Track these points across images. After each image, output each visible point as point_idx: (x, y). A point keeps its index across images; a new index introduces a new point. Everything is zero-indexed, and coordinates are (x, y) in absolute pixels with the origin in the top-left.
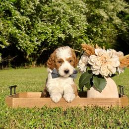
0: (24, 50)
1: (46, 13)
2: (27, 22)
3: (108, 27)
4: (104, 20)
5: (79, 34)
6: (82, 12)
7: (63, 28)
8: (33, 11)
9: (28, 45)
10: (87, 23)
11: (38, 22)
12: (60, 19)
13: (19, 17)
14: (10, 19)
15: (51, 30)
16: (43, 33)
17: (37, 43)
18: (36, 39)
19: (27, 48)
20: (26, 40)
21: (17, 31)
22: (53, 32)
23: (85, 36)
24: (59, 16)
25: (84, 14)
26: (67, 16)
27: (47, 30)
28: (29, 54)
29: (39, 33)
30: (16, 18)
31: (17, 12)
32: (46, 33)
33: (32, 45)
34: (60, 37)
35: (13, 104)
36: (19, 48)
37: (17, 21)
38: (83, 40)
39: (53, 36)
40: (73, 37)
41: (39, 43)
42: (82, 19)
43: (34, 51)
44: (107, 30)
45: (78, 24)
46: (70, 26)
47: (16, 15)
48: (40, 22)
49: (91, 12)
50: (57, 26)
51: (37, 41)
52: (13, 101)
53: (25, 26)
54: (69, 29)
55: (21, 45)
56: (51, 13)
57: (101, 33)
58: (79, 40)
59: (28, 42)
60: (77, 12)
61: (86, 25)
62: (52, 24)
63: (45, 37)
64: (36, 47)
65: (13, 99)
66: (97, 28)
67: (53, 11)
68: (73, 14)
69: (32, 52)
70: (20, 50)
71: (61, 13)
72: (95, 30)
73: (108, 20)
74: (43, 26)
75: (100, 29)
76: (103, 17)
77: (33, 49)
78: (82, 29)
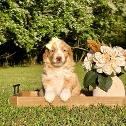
0: (22, 46)
1: (47, 5)
2: (26, 15)
3: (116, 20)
4: (112, 12)
5: (84, 28)
6: (88, 4)
7: (66, 21)
8: (32, 3)
9: (27, 41)
10: (93, 16)
11: (39, 15)
12: (63, 12)
13: (18, 10)
14: (8, 12)
15: (52, 24)
16: (43, 27)
17: (38, 39)
18: (36, 34)
19: (26, 44)
20: (25, 35)
21: (15, 25)
22: (55, 27)
23: (91, 30)
24: (61, 8)
25: (90, 6)
26: (71, 9)
27: (49, 24)
28: (28, 50)
29: (40, 28)
30: (14, 11)
31: (15, 4)
32: (48, 27)
33: (32, 41)
34: (62, 31)
35: (18, 103)
36: (17, 44)
37: (15, 14)
38: (88, 35)
39: (55, 31)
40: (78, 32)
41: (39, 39)
42: (88, 11)
43: (34, 47)
44: (116, 23)
45: (83, 17)
46: (74, 19)
47: (14, 7)
48: (41, 15)
49: (97, 4)
50: (60, 20)
51: (37, 36)
52: (17, 100)
53: (24, 19)
54: (73, 22)
55: (19, 41)
56: (53, 5)
57: (109, 27)
58: (84, 34)
59: (28, 38)
60: (81, 3)
61: (92, 18)
62: (54, 17)
63: (46, 31)
64: (36, 43)
65: (18, 97)
66: (104, 21)
67: (54, 3)
68: (77, 6)
69: (32, 48)
70: (18, 47)
71: (64, 5)
72: (102, 23)
73: (116, 12)
74: (44, 19)
75: (108, 23)
76: (111, 9)
77: (33, 46)
78: (88, 22)
